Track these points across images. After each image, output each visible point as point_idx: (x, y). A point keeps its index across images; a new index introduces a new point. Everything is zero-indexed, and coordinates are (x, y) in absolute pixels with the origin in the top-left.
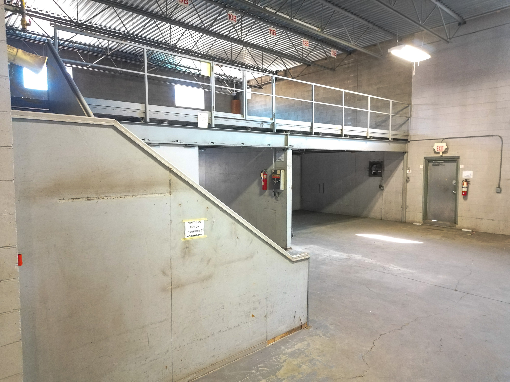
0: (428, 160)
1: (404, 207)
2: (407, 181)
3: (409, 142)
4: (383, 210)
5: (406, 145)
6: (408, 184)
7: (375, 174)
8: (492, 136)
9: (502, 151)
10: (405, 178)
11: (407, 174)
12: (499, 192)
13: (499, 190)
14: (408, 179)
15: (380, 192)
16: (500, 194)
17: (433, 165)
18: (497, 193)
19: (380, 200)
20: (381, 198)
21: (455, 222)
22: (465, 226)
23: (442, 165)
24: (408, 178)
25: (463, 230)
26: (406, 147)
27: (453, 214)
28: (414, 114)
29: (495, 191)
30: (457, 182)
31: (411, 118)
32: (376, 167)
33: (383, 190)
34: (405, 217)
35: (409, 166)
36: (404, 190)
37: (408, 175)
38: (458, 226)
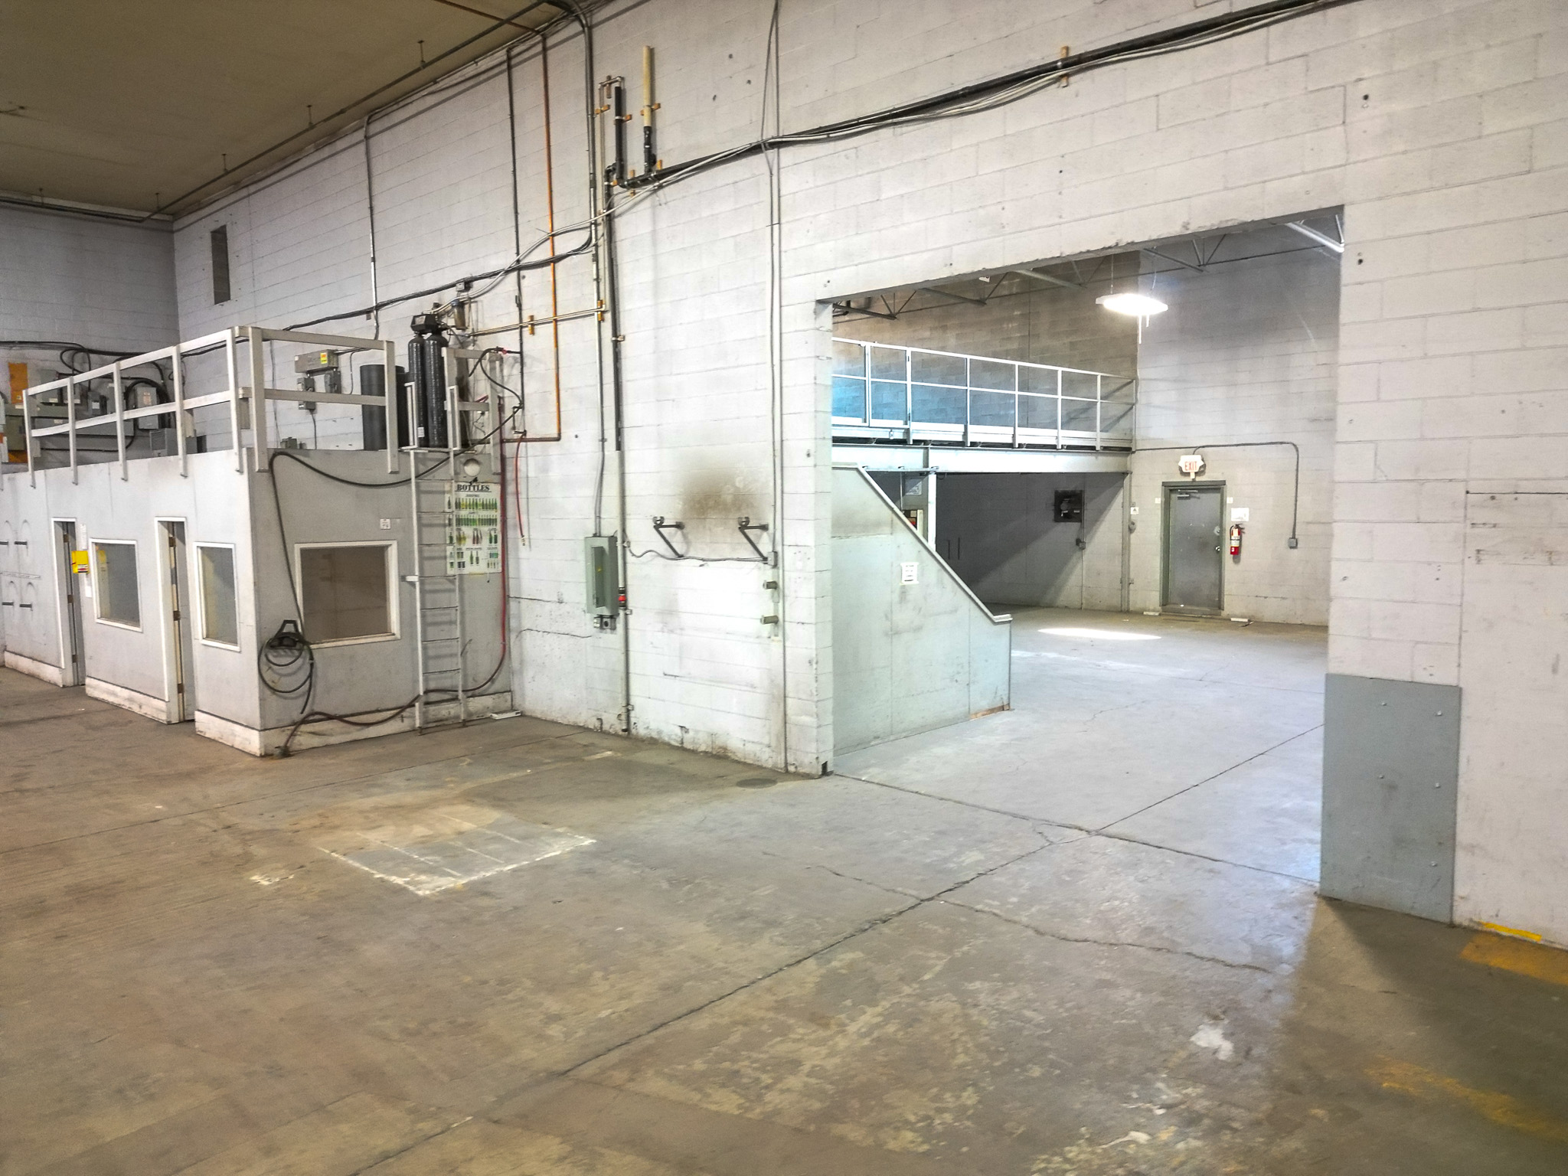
0: (1170, 489)
1: (1126, 582)
2: (1131, 531)
3: (1134, 452)
4: (1084, 589)
5: (1128, 458)
6: (1133, 536)
7: (1068, 518)
8: (1282, 443)
9: (1297, 470)
10: (1126, 525)
11: (1130, 515)
12: (1293, 547)
13: (1293, 543)
14: (1131, 526)
15: (1078, 554)
16: (1295, 551)
17: (1179, 498)
18: (1291, 548)
19: (1077, 571)
20: (1079, 566)
21: (1220, 606)
22: (1237, 612)
23: (1195, 497)
24: (1133, 524)
25: (1232, 619)
26: (1128, 463)
27: (1216, 593)
28: (1142, 398)
29: (1287, 546)
30: (1222, 530)
31: (1137, 406)
32: (1069, 502)
33: (1083, 548)
34: (1128, 601)
35: (1134, 500)
36: (1126, 548)
37: (1133, 518)
38: (1224, 613)
